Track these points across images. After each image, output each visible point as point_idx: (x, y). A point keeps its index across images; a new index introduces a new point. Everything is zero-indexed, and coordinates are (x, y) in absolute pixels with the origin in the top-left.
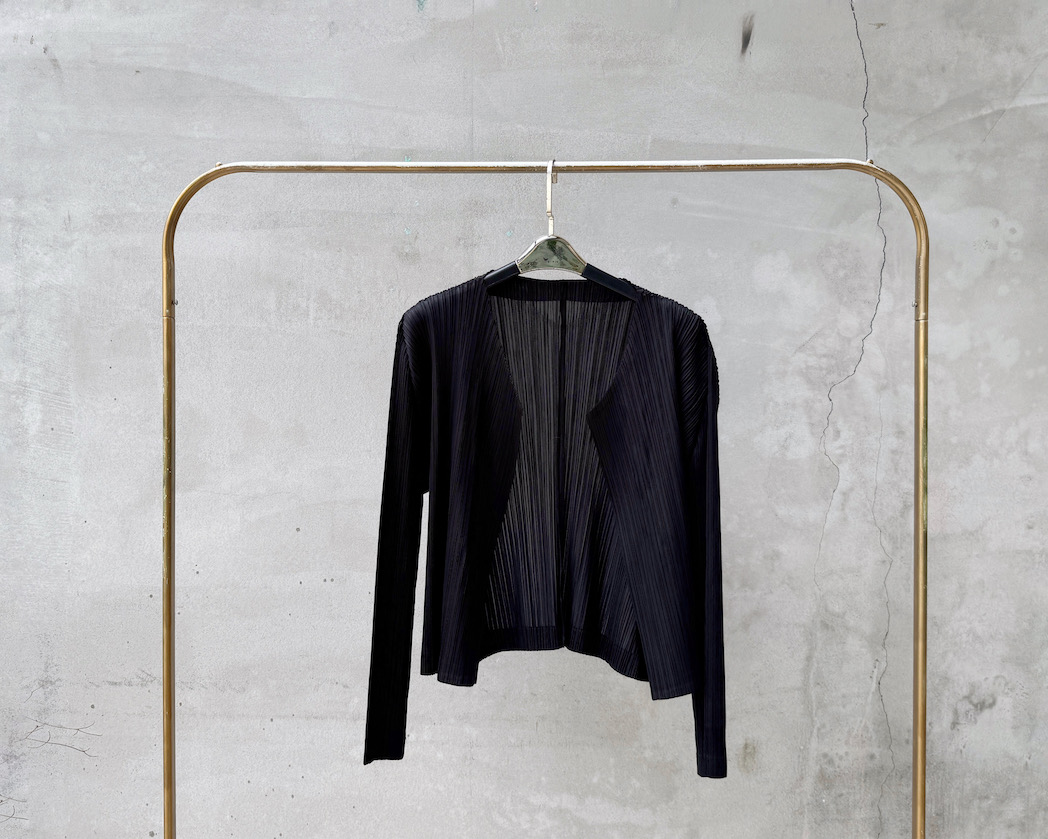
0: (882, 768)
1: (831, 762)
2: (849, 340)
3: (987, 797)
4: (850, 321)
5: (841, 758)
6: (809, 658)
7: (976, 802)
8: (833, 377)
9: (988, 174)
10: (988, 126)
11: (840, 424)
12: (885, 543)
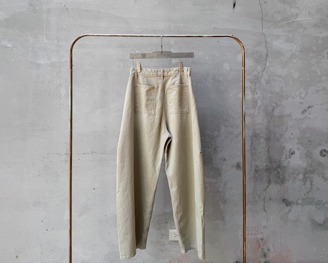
0: (270, 168)
1: (258, 167)
2: (259, 72)
3: (294, 174)
4: (259, 68)
5: (260, 166)
6: (252, 143)
7: (292, 175)
8: (256, 81)
9: (291, 35)
10: (290, 25)
11: (258, 91)
12: (269, 118)
